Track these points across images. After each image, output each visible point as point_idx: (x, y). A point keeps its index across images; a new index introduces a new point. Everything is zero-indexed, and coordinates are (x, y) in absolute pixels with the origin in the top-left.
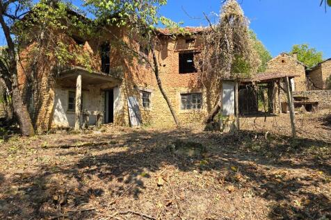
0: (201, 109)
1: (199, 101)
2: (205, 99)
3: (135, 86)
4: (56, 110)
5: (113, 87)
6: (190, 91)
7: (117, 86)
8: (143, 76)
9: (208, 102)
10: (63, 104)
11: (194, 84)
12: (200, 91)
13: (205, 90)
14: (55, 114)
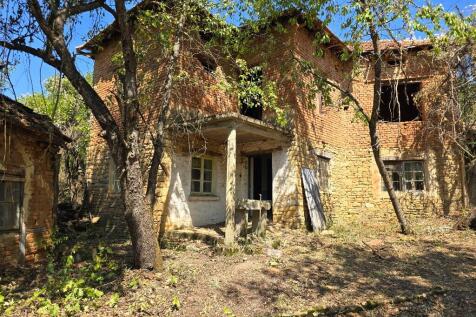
0: (424, 192)
1: (418, 176)
2: (433, 172)
3: (310, 148)
4: (174, 196)
5: (272, 150)
6: (400, 156)
7: (280, 149)
8: (321, 129)
9: (440, 178)
10: (184, 184)
11: (410, 143)
12: (423, 156)
13: (432, 155)
14: (171, 202)
